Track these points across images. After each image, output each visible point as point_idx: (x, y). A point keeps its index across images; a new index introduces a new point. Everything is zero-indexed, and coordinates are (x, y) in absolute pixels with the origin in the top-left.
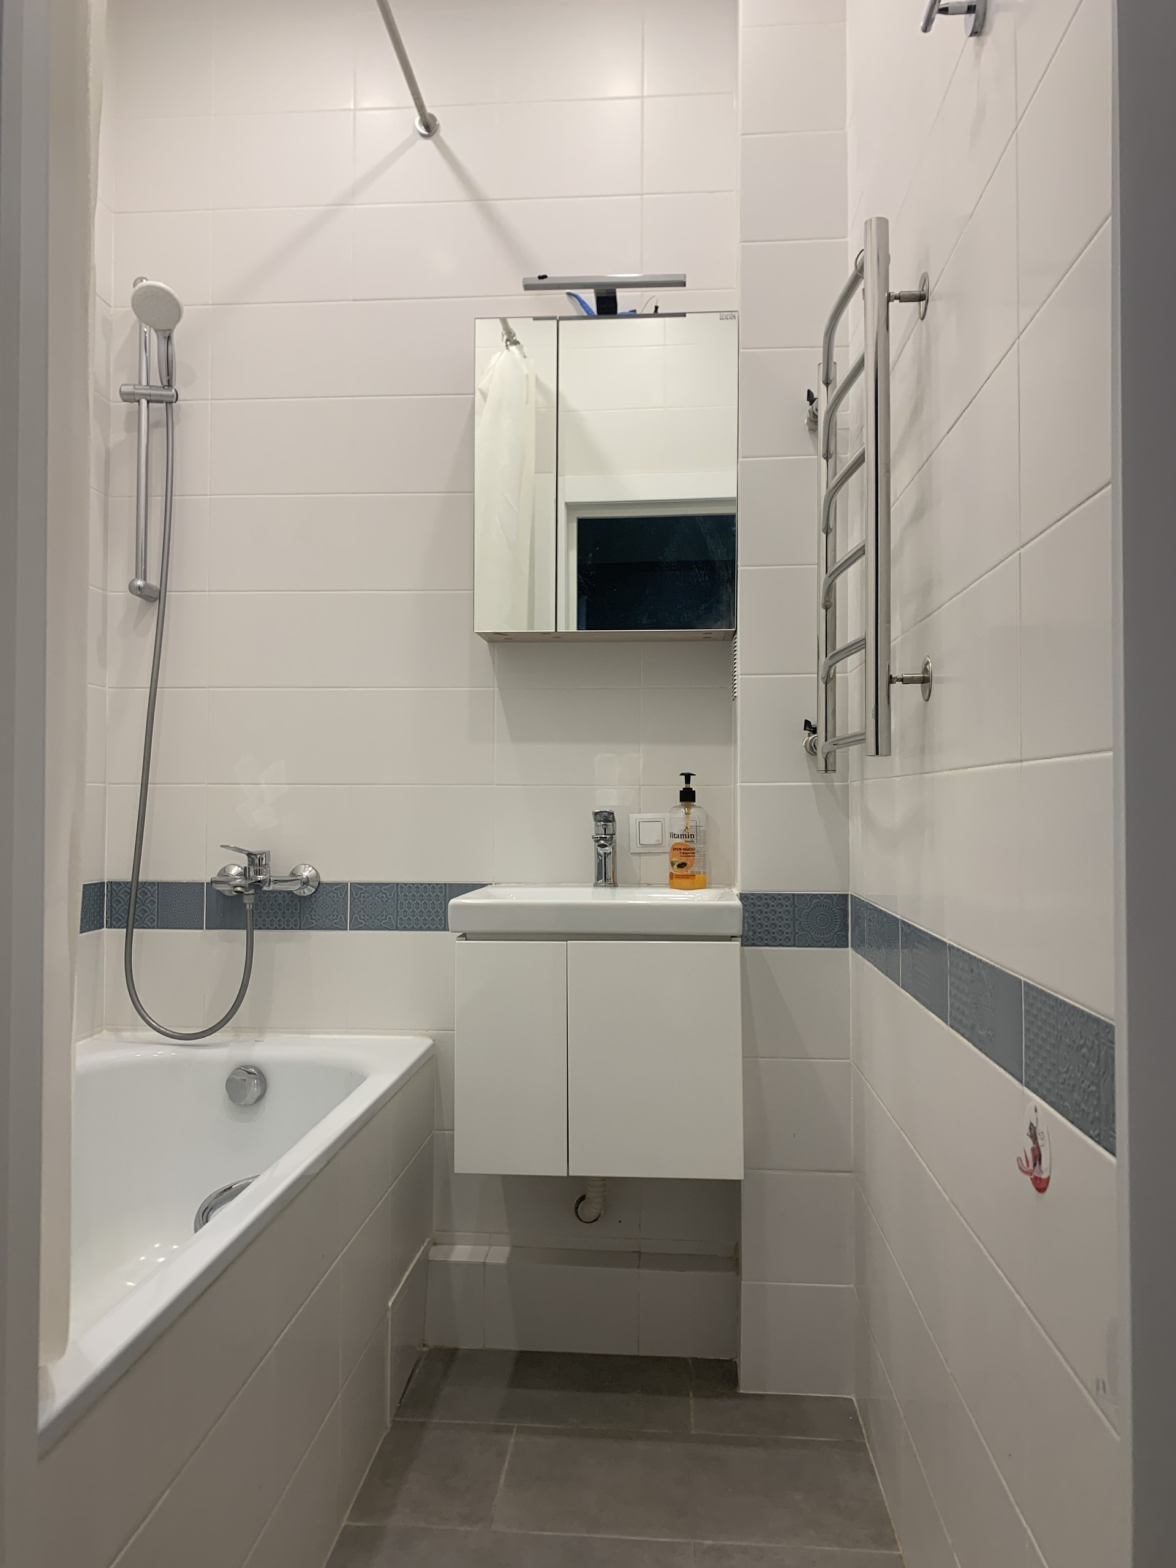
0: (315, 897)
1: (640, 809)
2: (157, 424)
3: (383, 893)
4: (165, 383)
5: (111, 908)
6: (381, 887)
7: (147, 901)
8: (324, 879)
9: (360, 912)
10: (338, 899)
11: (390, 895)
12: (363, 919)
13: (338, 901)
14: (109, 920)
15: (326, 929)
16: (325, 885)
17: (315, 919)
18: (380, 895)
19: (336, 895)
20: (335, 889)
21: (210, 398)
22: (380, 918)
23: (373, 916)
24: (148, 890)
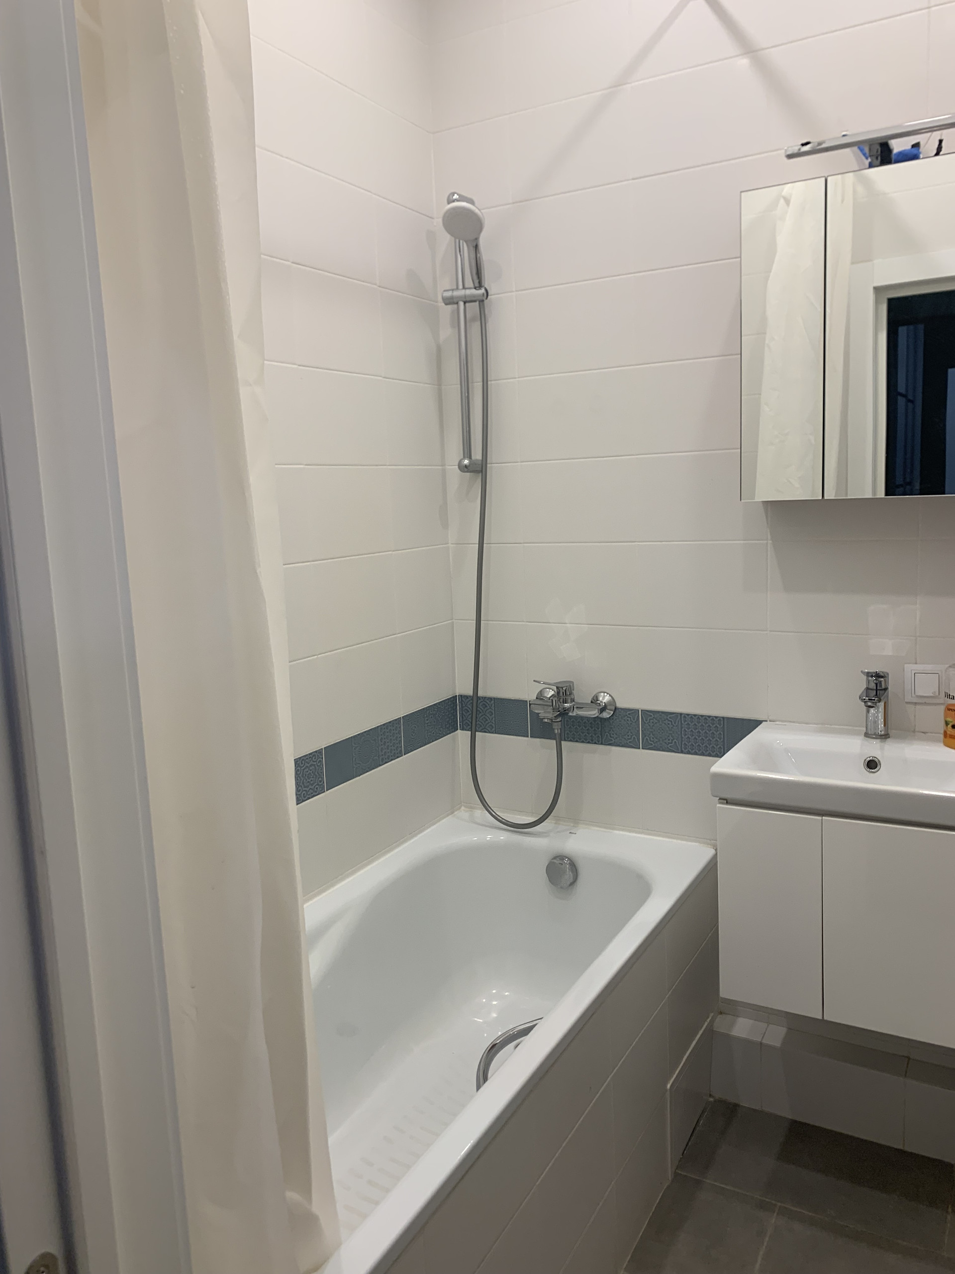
0: (613, 719)
1: (916, 659)
2: (473, 319)
3: (669, 721)
4: (477, 285)
5: (462, 715)
6: (667, 716)
7: (487, 712)
8: (620, 704)
9: (650, 735)
10: (631, 722)
11: (675, 723)
12: (653, 741)
13: (631, 724)
14: (461, 724)
15: (623, 746)
16: (620, 710)
17: (613, 737)
18: (666, 722)
19: (629, 719)
20: (629, 714)
21: (514, 290)
22: (667, 741)
23: (661, 739)
24: (487, 703)
